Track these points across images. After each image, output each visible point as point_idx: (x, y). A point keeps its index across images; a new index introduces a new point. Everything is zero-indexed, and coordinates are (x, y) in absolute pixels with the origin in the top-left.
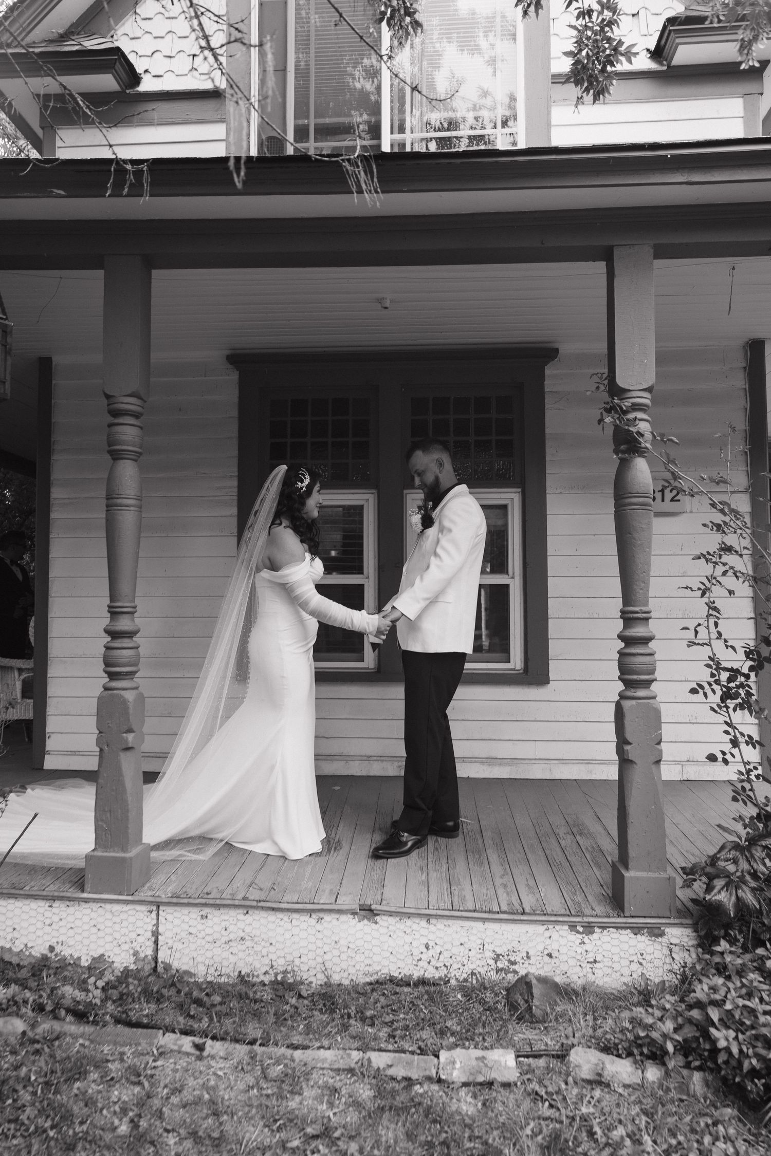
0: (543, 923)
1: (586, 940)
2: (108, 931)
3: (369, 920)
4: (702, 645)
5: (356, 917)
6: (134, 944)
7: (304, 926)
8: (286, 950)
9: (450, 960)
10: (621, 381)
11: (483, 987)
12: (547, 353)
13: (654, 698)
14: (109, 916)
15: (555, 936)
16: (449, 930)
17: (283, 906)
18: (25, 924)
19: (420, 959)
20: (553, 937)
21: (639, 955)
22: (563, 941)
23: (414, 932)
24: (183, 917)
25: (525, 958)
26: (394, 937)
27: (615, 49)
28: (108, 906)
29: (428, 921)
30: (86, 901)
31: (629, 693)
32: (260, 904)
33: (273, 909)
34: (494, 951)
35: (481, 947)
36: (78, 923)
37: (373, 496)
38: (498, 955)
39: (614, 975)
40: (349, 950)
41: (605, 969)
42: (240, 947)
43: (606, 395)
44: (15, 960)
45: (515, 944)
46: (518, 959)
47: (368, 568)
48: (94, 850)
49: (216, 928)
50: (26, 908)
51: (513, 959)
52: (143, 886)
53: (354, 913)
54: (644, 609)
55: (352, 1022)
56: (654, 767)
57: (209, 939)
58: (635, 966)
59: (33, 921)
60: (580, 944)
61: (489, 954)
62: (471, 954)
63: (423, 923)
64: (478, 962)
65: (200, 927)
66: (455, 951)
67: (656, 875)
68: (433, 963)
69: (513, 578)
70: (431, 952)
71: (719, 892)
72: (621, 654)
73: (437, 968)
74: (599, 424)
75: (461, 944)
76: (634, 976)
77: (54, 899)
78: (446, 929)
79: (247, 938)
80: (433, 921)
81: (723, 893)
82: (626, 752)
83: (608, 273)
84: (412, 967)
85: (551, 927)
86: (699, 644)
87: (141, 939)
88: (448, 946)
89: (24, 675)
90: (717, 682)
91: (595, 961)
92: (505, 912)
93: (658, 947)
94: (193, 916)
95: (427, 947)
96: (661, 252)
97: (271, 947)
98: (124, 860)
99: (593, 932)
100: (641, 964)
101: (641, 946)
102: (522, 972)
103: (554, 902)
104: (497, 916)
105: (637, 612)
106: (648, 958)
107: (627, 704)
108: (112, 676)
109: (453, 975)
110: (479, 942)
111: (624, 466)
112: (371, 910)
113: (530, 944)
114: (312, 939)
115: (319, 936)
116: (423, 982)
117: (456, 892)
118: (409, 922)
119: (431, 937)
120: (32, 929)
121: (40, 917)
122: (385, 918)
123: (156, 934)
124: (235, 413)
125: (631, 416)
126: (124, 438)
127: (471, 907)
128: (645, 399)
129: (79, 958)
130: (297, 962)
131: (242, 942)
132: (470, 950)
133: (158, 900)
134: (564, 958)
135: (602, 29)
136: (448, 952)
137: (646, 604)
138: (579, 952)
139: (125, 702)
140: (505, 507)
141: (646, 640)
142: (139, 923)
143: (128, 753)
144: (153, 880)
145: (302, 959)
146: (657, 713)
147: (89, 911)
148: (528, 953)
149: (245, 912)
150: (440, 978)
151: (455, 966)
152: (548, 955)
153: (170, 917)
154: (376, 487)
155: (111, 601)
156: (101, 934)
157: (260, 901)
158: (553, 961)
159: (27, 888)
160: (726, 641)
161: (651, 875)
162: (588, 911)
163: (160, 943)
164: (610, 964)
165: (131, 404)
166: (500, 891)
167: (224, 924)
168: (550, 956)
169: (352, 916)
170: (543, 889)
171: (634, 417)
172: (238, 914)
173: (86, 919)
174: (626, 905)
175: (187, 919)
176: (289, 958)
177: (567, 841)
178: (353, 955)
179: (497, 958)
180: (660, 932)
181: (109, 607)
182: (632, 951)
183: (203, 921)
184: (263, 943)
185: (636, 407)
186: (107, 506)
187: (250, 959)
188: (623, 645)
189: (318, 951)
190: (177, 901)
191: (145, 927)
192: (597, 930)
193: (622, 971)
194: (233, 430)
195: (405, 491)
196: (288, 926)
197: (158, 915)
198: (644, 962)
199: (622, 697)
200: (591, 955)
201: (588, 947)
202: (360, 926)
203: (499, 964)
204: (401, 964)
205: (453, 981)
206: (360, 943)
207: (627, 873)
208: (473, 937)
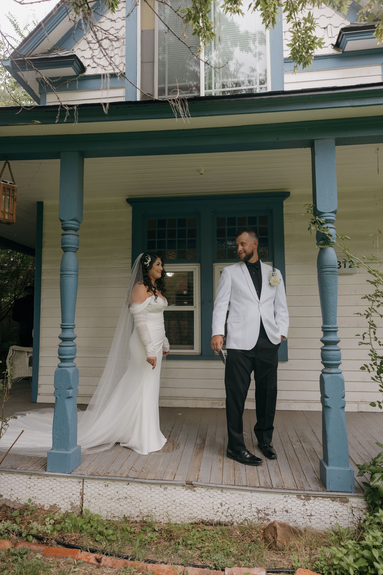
0: (283, 493)
1: (306, 503)
2: (58, 492)
3: (191, 489)
4: (367, 344)
5: (184, 488)
6: (71, 499)
7: (157, 492)
8: (148, 504)
9: (233, 512)
10: (319, 208)
11: (251, 528)
12: (286, 195)
13: (340, 373)
14: (58, 484)
15: (289, 501)
17: (146, 481)
18: (17, 487)
19: (218, 512)
20: (288, 502)
21: (335, 512)
22: (294, 504)
23: (214, 497)
24: (96, 485)
25: (273, 512)
26: (204, 499)
27: (313, 42)
28: (58, 479)
29: (222, 491)
30: (47, 476)
31: (327, 371)
32: (134, 480)
33: (142, 483)
34: (257, 508)
35: (250, 505)
36: (43, 487)
37: (198, 266)
38: (259, 510)
39: (321, 523)
40: (181, 505)
41: (316, 520)
42: (125, 502)
43: (312, 215)
44: (12, 506)
45: (268, 504)
46: (270, 513)
47: (196, 302)
48: (52, 449)
49: (113, 492)
50: (17, 479)
51: (267, 513)
52: (77, 468)
53: (183, 486)
54: (334, 326)
56: (341, 410)
57: (109, 497)
58: (333, 519)
59: (21, 485)
60: (303, 505)
61: (254, 510)
62: (245, 509)
63: (219, 492)
64: (249, 514)
65: (104, 491)
66: (236, 507)
67: (343, 469)
68: (225, 513)
70: (223, 508)
71: (378, 481)
72: (323, 350)
73: (227, 516)
74: (309, 230)
75: (240, 504)
76: (333, 524)
77: (31, 474)
78: (232, 495)
79: (128, 497)
80: (224, 491)
81: (380, 482)
82: (326, 402)
83: (312, 153)
84: (213, 516)
85: (287, 496)
86: (365, 344)
87: (74, 497)
88: (232, 505)
89: (30, 356)
90: (375, 364)
92: (262, 487)
93: (345, 508)
94: (101, 485)
95: (221, 505)
96: (339, 142)
97: (140, 502)
98: (66, 455)
99: (310, 499)
100: (336, 517)
101: (336, 508)
102: (272, 520)
103: (289, 482)
104: (258, 489)
105: (330, 328)
106: (340, 514)
107: (325, 376)
108: (62, 360)
109: (235, 520)
110: (249, 503)
111: (322, 251)
112: (192, 484)
113: (276, 505)
115: (165, 497)
116: (219, 524)
117: (237, 475)
118: (212, 491)
119: (224, 499)
120: (20, 489)
121: (25, 484)
122: (199, 489)
123: (82, 494)
124: (131, 227)
125: (325, 226)
126: (69, 241)
127: (244, 484)
128: (332, 217)
129: (44, 506)
130: (154, 510)
131: (126, 499)
132: (244, 507)
133: (83, 476)
134: (294, 513)
135: (306, 32)
136: (232, 508)
137: (335, 323)
138: (302, 510)
139: (68, 374)
141: (335, 343)
142: (74, 488)
143: (70, 400)
144: (82, 465)
145: (157, 510)
146: (342, 382)
147: (48, 481)
148: (275, 509)
149: (127, 484)
150: (228, 522)
151: (236, 516)
152: (285, 511)
153: (89, 485)
154: (200, 262)
155: (62, 322)
156: (55, 493)
157: (135, 478)
158: (289, 514)
159: (18, 468)
160: (379, 342)
161: (340, 469)
162: (307, 488)
163: (84, 499)
164: (319, 517)
165: (73, 224)
166: (261, 475)
167: (116, 490)
168: (287, 511)
169: (182, 487)
170: (283, 474)
171: (327, 226)
172: (124, 485)
173: (47, 485)
174: (327, 485)
175: (98, 486)
176: (150, 509)
177: (297, 446)
178: (183, 508)
179: (259, 511)
180: (346, 500)
181: (61, 325)
182: (331, 510)
183: (106, 488)
184: (136, 500)
185: (327, 221)
186: (61, 275)
187: (130, 509)
188: (323, 345)
189: (165, 505)
190: (94, 477)
191: (77, 490)
192: (312, 498)
193: (326, 521)
194: (129, 235)
195: (214, 264)
196: (149, 491)
197: (83, 484)
198: (338, 517)
199: (323, 372)
200: (309, 512)
201: (307, 507)
202: (186, 492)
203: (259, 515)
204: (207, 514)
205: (235, 524)
206: (186, 502)
207: (327, 468)
208: (245, 501)
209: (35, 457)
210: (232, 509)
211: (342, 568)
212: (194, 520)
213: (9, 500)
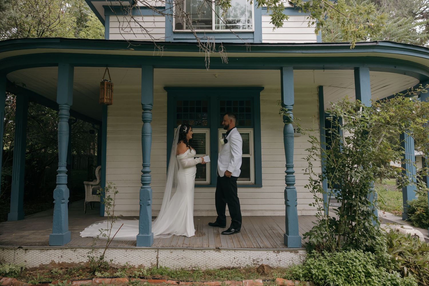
0: (266, 250)
1: (278, 255)
2: (143, 257)
3: (218, 251)
4: (308, 174)
6: (151, 261)
7: (200, 254)
8: (195, 261)
9: (241, 262)
10: (285, 103)
11: (250, 268)
12: (261, 88)
13: (295, 188)
14: (144, 253)
15: (269, 254)
16: (240, 253)
17: (194, 248)
18: (118, 256)
19: (233, 262)
21: (292, 258)
22: (272, 255)
23: (231, 254)
26: (225, 256)
27: (283, 17)
28: (143, 250)
29: (235, 251)
30: (137, 249)
31: (288, 187)
32: (187, 248)
33: (191, 249)
35: (249, 258)
36: (134, 255)
37: (208, 130)
38: (254, 260)
39: (285, 264)
40: (213, 260)
41: (283, 263)
42: (182, 261)
43: (281, 106)
44: (116, 267)
45: (258, 257)
46: (259, 261)
47: (207, 152)
48: (139, 234)
49: (175, 255)
50: (119, 252)
52: (153, 244)
53: (214, 250)
54: (292, 164)
55: (217, 277)
56: (295, 207)
57: (173, 258)
58: (291, 261)
59: (121, 255)
60: (276, 256)
61: (251, 260)
62: (247, 260)
63: (233, 252)
64: (249, 262)
65: (170, 255)
66: (242, 259)
67: (296, 236)
68: (236, 263)
69: (251, 155)
70: (236, 260)
71: (313, 239)
72: (286, 177)
74: (279, 114)
75: (244, 257)
76: (291, 264)
77: (127, 249)
79: (184, 258)
80: (236, 251)
81: (314, 239)
82: (287, 203)
83: (281, 73)
84: (230, 264)
85: (268, 251)
86: (307, 174)
87: (153, 259)
88: (240, 258)
89: (93, 187)
90: (312, 184)
91: (280, 260)
92: (255, 248)
93: (297, 256)
94: (168, 252)
95: (234, 258)
96: (295, 68)
97: (191, 260)
98: (148, 237)
99: (279, 253)
100: (292, 261)
101: (292, 256)
102: (260, 264)
103: (269, 246)
104: (253, 249)
105: (290, 165)
106: (294, 259)
107: (288, 190)
108: (144, 184)
109: (242, 266)
110: (249, 256)
111: (286, 125)
112: (219, 249)
113: (263, 257)
114: (202, 257)
115: (204, 256)
116: (233, 268)
117: (241, 244)
118: (229, 252)
119: (236, 255)
120: (121, 258)
121: (123, 254)
122: (223, 251)
123: (157, 258)
124: (166, 105)
125: (288, 112)
126: (148, 116)
127: (246, 247)
128: (291, 108)
129: (135, 266)
130: (198, 264)
131: (182, 259)
133: (158, 248)
134: (272, 260)
135: (280, 11)
137: (292, 163)
138: (276, 258)
139: (148, 192)
140: (248, 134)
141: (293, 173)
142: (153, 255)
143: (149, 206)
145: (200, 263)
146: (296, 193)
147: (137, 252)
148: (262, 259)
149: (183, 250)
150: (238, 267)
151: (242, 264)
153: (161, 253)
154: (210, 127)
155: (143, 163)
156: (141, 258)
158: (269, 261)
159: (119, 246)
160: (314, 173)
161: (294, 237)
162: (278, 247)
163: (159, 260)
164: (284, 261)
165: (149, 107)
166: (254, 244)
167: (177, 254)
168: (268, 259)
170: (265, 243)
172: (181, 251)
173: (137, 254)
174: (288, 245)
175: (166, 253)
176: (196, 263)
177: (270, 231)
178: (214, 262)
180: (297, 252)
182: (290, 257)
184: (188, 259)
185: (289, 110)
186: (142, 136)
187: (185, 264)
188: (286, 174)
189: (204, 261)
190: (163, 248)
191: (154, 256)
192: (280, 252)
193: (287, 263)
194: (165, 110)
195: (218, 129)
196: (196, 254)
197: (158, 252)
198: (293, 260)
199: (286, 188)
200: (279, 259)
201: (278, 257)
202: (216, 253)
203: (254, 262)
204: (227, 263)
205: (242, 268)
206: (216, 258)
207: (288, 236)
208: (247, 255)
209: (125, 241)
210: (240, 260)
211: (297, 275)
212: (220, 267)
213: (114, 264)
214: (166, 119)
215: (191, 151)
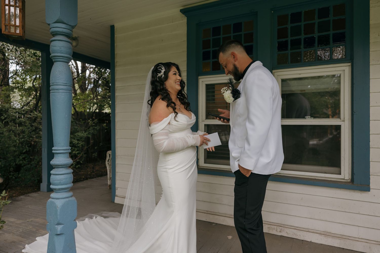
69: (344, 120)
140: (338, 76)
214: (186, 63)
215: (176, 116)
